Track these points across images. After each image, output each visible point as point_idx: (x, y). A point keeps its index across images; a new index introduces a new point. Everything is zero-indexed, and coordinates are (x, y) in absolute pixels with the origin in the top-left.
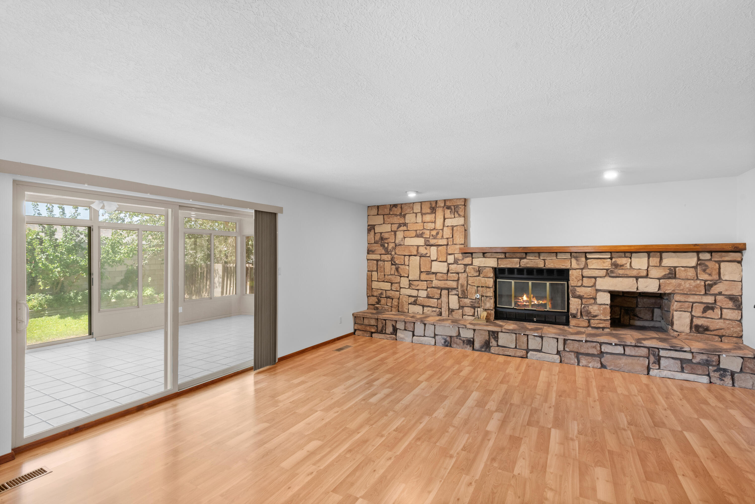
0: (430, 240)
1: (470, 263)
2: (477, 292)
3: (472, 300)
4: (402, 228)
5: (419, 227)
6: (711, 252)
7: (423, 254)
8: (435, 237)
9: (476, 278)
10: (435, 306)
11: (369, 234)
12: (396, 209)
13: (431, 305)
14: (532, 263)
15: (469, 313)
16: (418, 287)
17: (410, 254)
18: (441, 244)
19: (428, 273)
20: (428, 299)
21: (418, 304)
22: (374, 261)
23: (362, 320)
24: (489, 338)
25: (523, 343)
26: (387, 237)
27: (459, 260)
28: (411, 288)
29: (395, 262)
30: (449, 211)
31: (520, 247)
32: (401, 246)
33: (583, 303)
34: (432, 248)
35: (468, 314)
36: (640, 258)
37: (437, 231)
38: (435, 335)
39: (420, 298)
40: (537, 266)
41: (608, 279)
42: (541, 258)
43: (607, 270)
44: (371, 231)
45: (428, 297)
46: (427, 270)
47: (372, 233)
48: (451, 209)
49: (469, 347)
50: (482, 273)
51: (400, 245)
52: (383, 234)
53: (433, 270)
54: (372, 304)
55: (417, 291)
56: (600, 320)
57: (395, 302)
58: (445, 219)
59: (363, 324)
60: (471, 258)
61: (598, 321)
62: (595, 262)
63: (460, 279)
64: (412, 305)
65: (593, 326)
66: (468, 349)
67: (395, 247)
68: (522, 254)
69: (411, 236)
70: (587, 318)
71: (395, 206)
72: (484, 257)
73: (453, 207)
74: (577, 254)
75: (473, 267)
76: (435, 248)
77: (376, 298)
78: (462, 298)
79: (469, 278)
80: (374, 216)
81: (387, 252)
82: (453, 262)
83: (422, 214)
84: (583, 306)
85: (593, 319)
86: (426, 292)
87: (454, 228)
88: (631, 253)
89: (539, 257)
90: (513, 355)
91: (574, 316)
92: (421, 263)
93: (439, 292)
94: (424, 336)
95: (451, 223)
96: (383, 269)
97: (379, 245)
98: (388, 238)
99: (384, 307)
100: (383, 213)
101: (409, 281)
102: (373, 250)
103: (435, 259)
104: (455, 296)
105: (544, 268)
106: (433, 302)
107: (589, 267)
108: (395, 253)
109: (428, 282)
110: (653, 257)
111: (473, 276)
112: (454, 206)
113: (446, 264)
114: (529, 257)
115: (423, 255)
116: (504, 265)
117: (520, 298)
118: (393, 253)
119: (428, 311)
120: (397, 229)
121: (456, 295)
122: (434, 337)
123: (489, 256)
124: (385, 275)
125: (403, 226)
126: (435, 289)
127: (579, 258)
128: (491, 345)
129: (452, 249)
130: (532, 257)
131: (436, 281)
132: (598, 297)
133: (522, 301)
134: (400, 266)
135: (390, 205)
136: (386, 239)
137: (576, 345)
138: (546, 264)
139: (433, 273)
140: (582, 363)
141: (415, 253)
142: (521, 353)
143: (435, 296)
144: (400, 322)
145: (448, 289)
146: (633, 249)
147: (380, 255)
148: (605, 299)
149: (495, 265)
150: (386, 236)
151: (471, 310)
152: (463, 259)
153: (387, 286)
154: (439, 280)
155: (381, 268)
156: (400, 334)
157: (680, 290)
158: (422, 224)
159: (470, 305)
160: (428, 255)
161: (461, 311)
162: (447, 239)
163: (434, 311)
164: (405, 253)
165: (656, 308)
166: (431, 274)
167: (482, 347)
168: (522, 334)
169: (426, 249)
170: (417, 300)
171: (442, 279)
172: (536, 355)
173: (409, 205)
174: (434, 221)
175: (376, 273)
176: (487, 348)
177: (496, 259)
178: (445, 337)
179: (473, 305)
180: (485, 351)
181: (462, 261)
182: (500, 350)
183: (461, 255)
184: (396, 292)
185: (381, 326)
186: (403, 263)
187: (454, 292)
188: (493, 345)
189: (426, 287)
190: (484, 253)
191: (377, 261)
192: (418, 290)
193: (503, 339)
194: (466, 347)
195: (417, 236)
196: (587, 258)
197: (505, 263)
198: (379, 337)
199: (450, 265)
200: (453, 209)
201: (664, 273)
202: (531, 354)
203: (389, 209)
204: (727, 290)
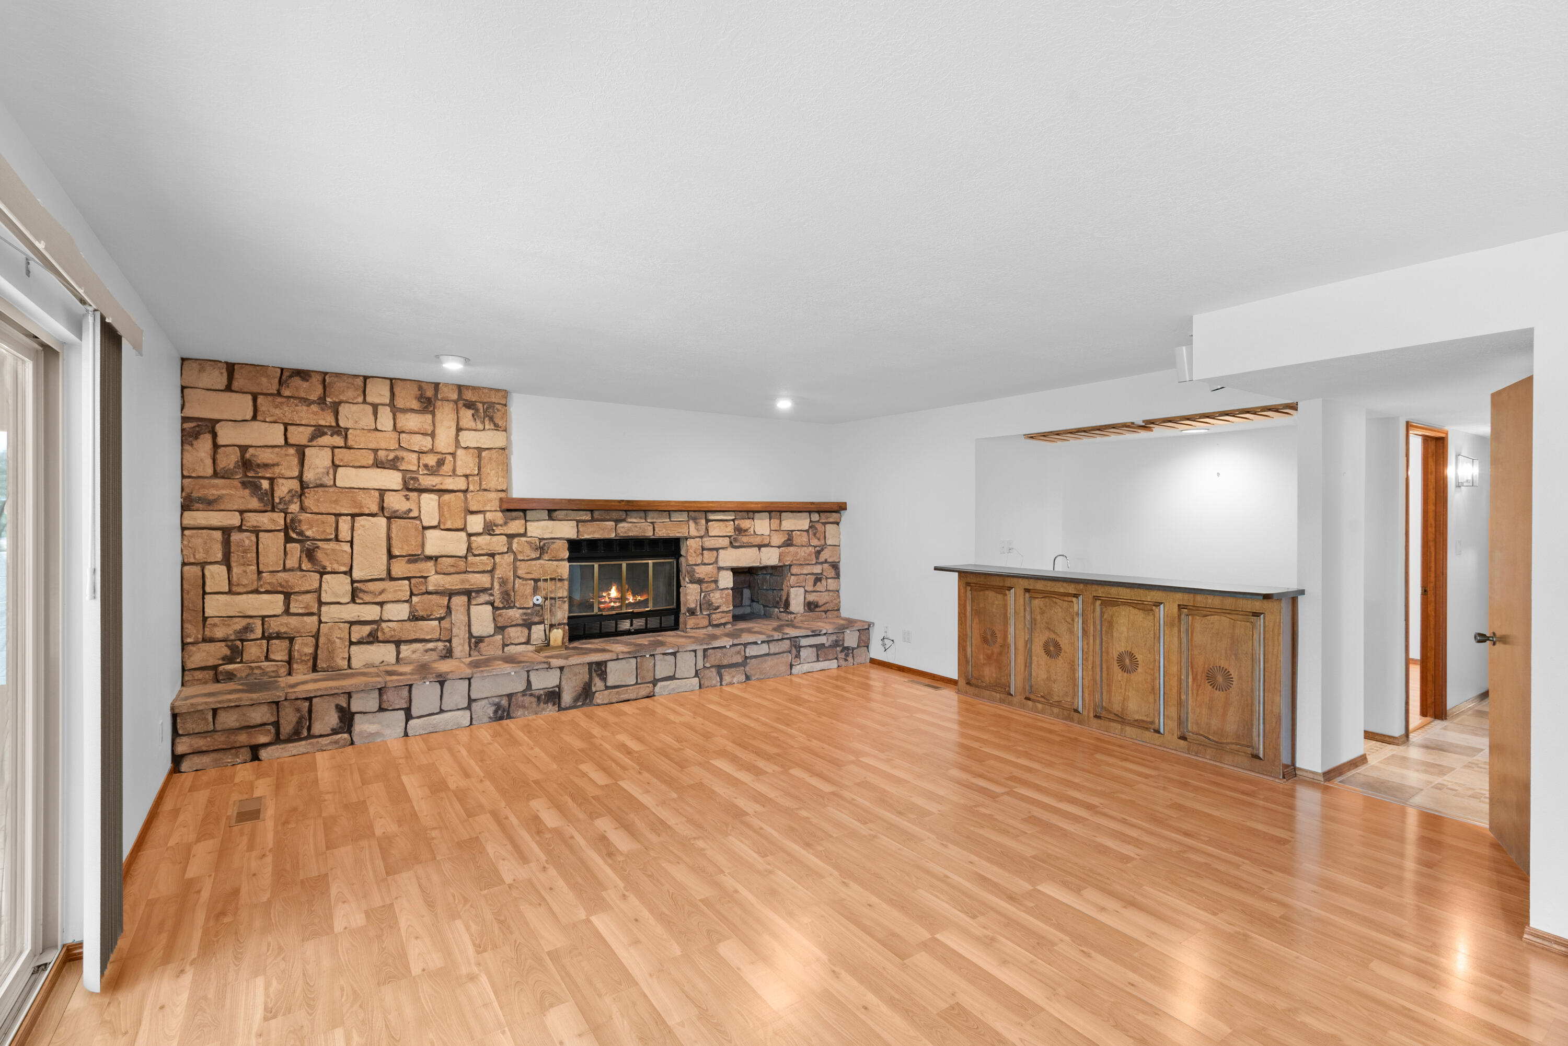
0: (421, 478)
1: (522, 531)
2: (535, 591)
3: (524, 611)
4: (327, 440)
5: (386, 441)
6: (819, 512)
7: (397, 511)
8: (433, 471)
9: (534, 562)
10: (436, 636)
11: (187, 447)
12: (305, 385)
13: (422, 637)
14: (637, 529)
15: (518, 637)
16: (383, 595)
17: (357, 511)
18: (450, 488)
19: (413, 559)
20: (413, 623)
21: (380, 639)
22: (214, 532)
23: (211, 719)
24: (591, 678)
25: (648, 671)
26: (270, 462)
27: (496, 526)
28: (358, 601)
29: (301, 533)
30: (470, 412)
31: (623, 501)
32: (327, 489)
33: (704, 589)
34: (425, 496)
35: (516, 641)
36: (763, 520)
37: (440, 456)
38: (471, 701)
39: (390, 624)
40: (643, 534)
41: (731, 551)
42: (649, 521)
43: (730, 537)
44: (196, 438)
45: (414, 618)
46: (410, 552)
47: (205, 444)
48: (477, 410)
49: (550, 705)
50: (547, 553)
51: (322, 486)
52: (251, 450)
53: (429, 551)
54: (203, 664)
55: (378, 608)
56: (723, 612)
57: (304, 647)
58: (459, 429)
59: (214, 731)
60: (523, 521)
61: (720, 614)
62: (717, 525)
63: (498, 567)
64: (362, 646)
65: (715, 623)
66: (550, 711)
67: (299, 489)
68: (621, 513)
69: (359, 464)
70: (708, 613)
71: (303, 374)
72: (551, 518)
73: (480, 406)
74: (696, 514)
75: (529, 539)
76: (434, 497)
77: (223, 644)
78: (504, 608)
79: (518, 563)
80: (214, 393)
81: (270, 504)
82: (481, 531)
83: (395, 410)
84: (703, 594)
85: (714, 613)
86: (406, 607)
87: (484, 454)
88: (754, 512)
89: (646, 519)
90: (634, 697)
91: (692, 612)
92: (393, 535)
93: (446, 603)
94: (442, 711)
95: (477, 441)
96: (254, 555)
97: (237, 483)
98: (274, 465)
99: (260, 667)
100: (255, 389)
101: (353, 582)
102: (211, 498)
103: (435, 523)
104: (484, 606)
105: (653, 537)
106: (429, 628)
107: (710, 534)
108: (303, 509)
109: (413, 581)
110: (774, 519)
111: (529, 558)
112: (484, 403)
113: (463, 534)
114: (631, 518)
115: (398, 514)
116: (589, 534)
117: (604, 594)
118: (294, 508)
119: (414, 652)
120: (311, 440)
121: (487, 603)
122: (469, 707)
123: (560, 517)
124: (259, 572)
125: (332, 435)
126: (434, 596)
127: (698, 520)
128: (594, 689)
129: (479, 502)
130: (636, 518)
131: (437, 577)
132: (720, 579)
133: (607, 600)
134: (319, 543)
135: (282, 370)
136: (266, 466)
137: (719, 653)
138: (657, 530)
139: (430, 558)
140: (726, 680)
141: (374, 508)
142: (647, 689)
143: (434, 613)
144: (359, 695)
145: (468, 593)
146: (754, 507)
147: (242, 512)
148: (727, 580)
149: (573, 535)
150: (265, 456)
151: (522, 632)
152: (506, 523)
153: (273, 604)
154: (444, 574)
155: (245, 551)
156: (362, 726)
157: (798, 560)
158: (395, 435)
159: (521, 622)
160: (411, 515)
161: (501, 637)
162: (466, 476)
163: (432, 650)
164: (338, 508)
165: (744, 588)
166: (422, 560)
167: (576, 699)
168: (648, 656)
169: (408, 499)
170: (377, 630)
171: (452, 570)
172: (668, 685)
173: (350, 380)
174: (430, 432)
175: (224, 568)
176: (586, 700)
177: (575, 523)
178: (497, 700)
179: (529, 619)
180: (583, 705)
181: (505, 528)
182: (612, 695)
183: (500, 514)
184: (307, 619)
185: (295, 720)
186: (333, 536)
187: (484, 598)
188: (598, 689)
189: (408, 593)
190: (550, 511)
191: (226, 531)
192: (381, 604)
193: (618, 673)
194: (543, 709)
195: (378, 464)
196: (707, 521)
197: (591, 530)
198: (290, 754)
199: (473, 538)
200: (481, 411)
201: (783, 540)
202: (660, 688)
203: (277, 380)
204: (830, 557)
